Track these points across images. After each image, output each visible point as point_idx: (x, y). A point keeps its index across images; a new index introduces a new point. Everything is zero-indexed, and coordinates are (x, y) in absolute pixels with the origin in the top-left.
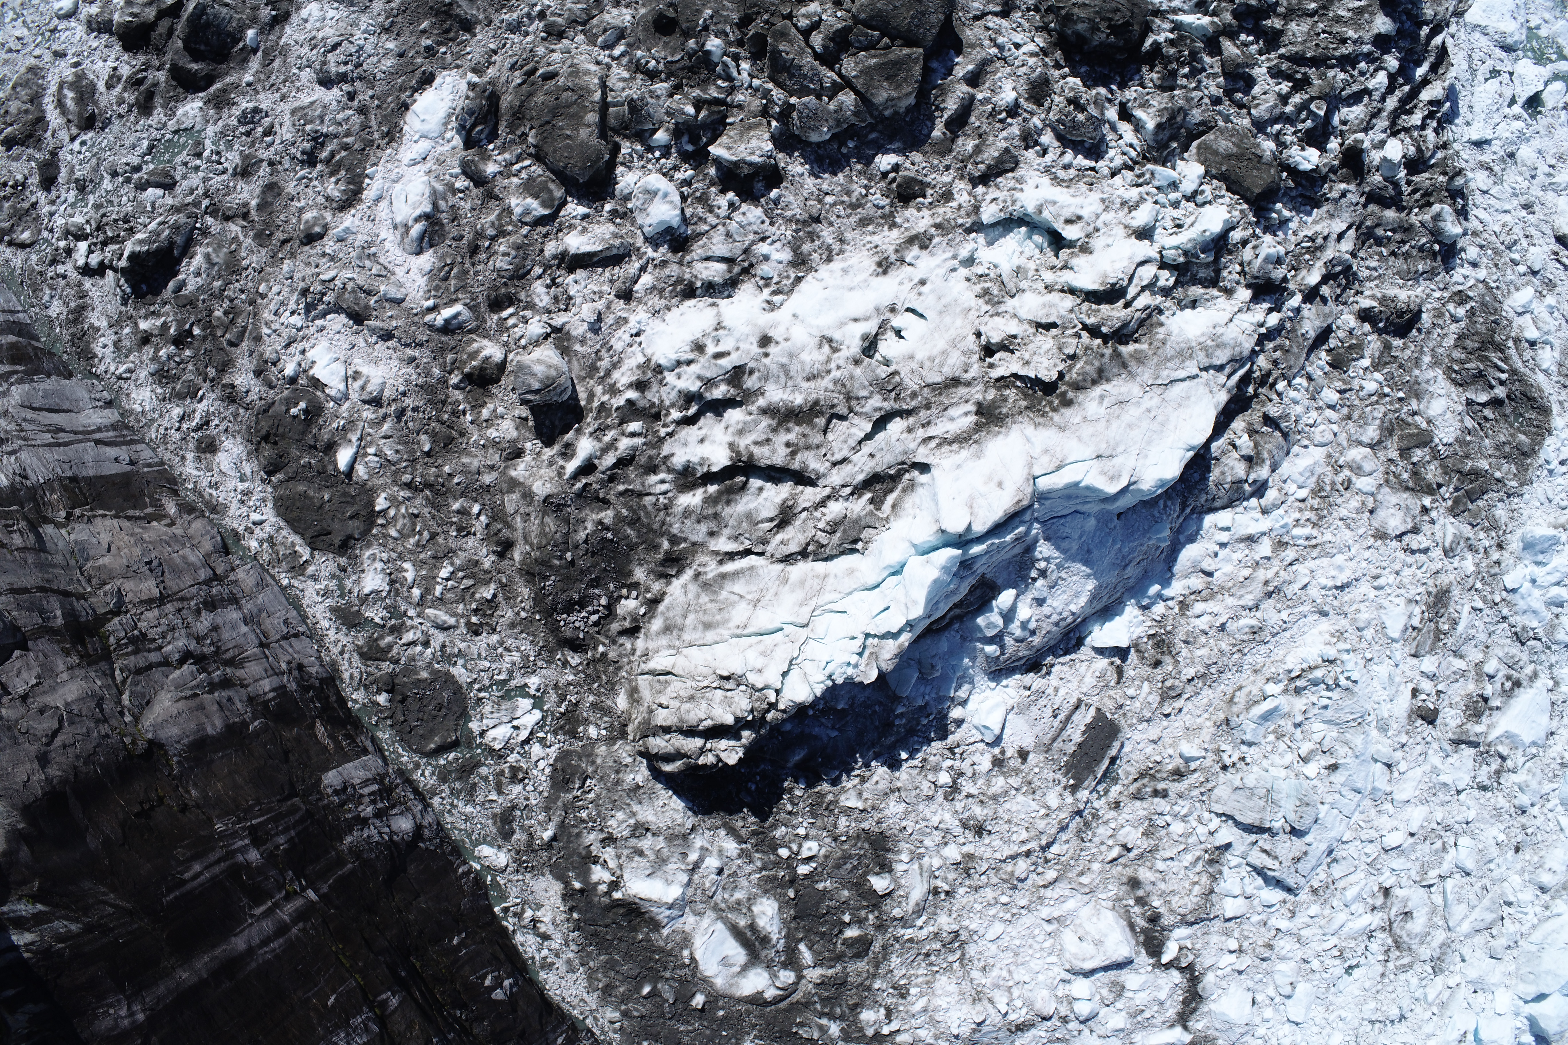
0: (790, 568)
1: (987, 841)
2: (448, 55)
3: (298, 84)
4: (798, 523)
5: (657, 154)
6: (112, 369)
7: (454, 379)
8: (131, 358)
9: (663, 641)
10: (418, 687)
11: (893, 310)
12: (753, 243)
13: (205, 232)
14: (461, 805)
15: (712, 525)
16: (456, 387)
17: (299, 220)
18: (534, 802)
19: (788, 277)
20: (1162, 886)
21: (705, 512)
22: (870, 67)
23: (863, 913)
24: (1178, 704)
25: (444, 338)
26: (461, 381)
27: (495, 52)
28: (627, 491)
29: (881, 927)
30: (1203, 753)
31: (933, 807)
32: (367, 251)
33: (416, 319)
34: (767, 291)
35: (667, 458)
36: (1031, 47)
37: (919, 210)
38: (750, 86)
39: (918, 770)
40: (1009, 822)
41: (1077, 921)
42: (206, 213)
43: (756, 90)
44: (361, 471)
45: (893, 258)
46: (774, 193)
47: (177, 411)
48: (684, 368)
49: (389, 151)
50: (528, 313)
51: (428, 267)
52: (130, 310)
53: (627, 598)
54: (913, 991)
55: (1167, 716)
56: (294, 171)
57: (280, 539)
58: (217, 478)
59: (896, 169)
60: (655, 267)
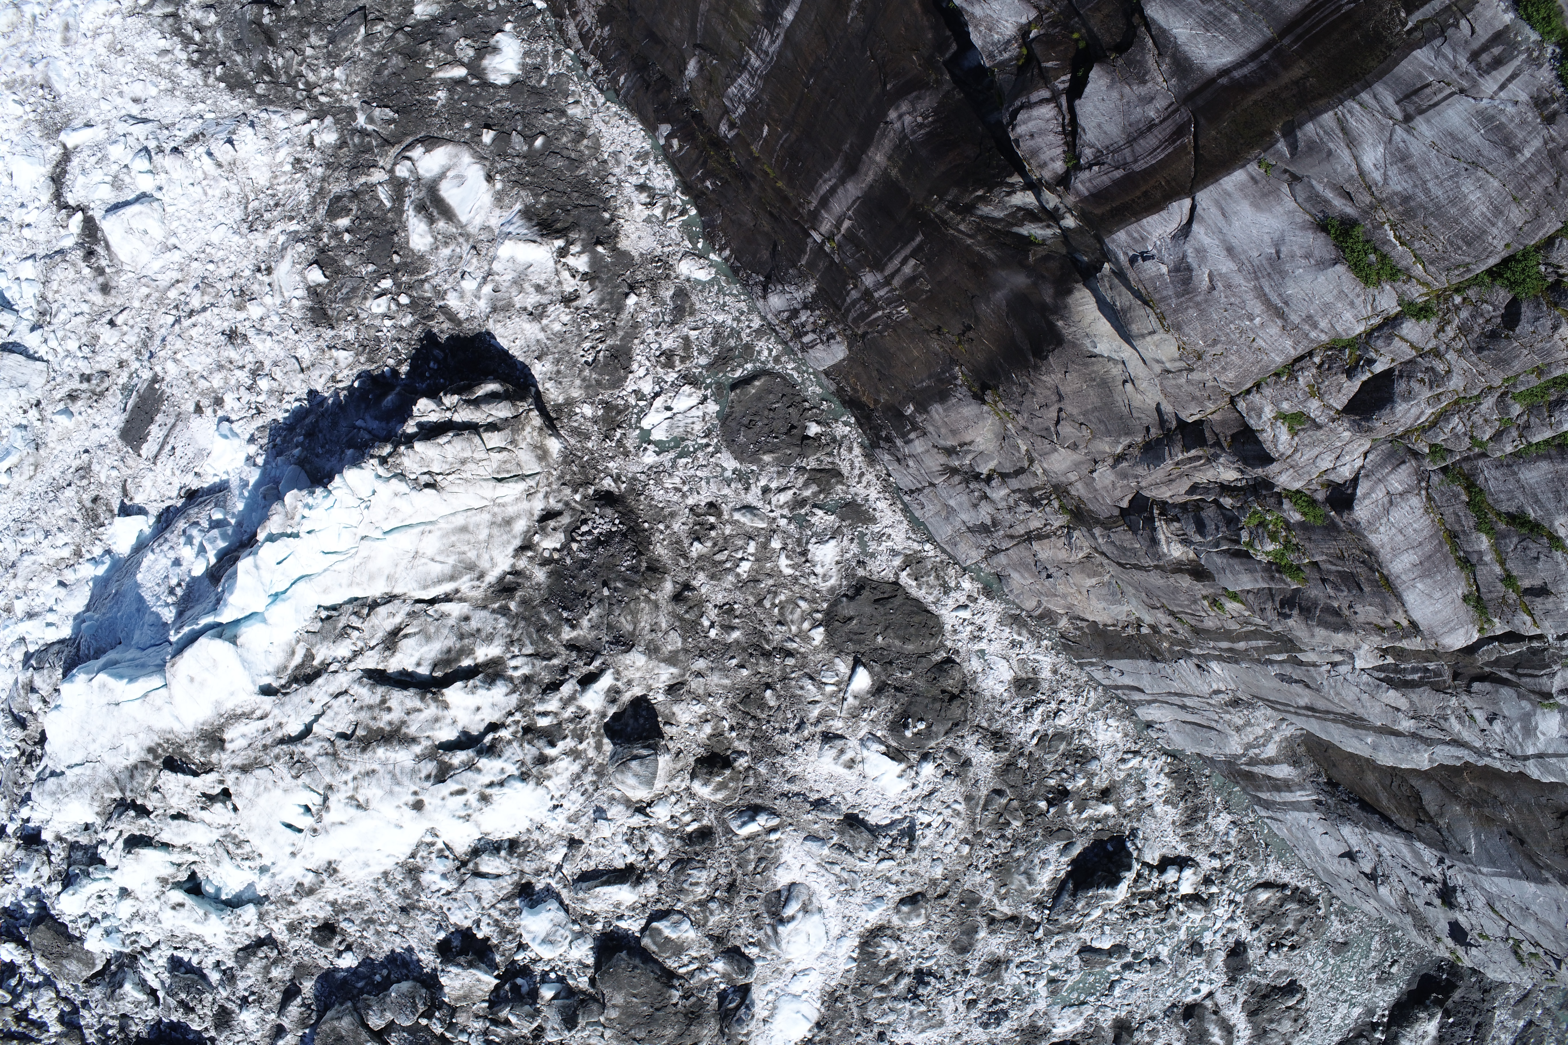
0: (387, 590)
1: (226, 324)
4: (380, 634)
5: (553, 975)
6: (1146, 762)
7: (742, 762)
8: (1122, 775)
9: (511, 511)
10: (774, 444)
11: (314, 832)
12: (457, 890)
13: (1039, 904)
14: (729, 322)
15: (466, 627)
16: (742, 754)
17: (928, 917)
18: (650, 331)
19: (423, 858)
20: (83, 288)
21: (472, 640)
23: (333, 243)
24: (77, 463)
25: (759, 801)
26: (735, 760)
28: (550, 659)
29: (318, 229)
30: (54, 418)
31: (272, 354)
32: (848, 887)
33: (789, 820)
34: (440, 845)
35: (513, 692)
37: (314, 917)
38: (468, 1036)
39: (286, 391)
40: (207, 345)
41: (151, 248)
42: (1039, 924)
43: (463, 1031)
44: (842, 667)
45: (325, 876)
46: (442, 935)
47: (1063, 721)
48: (496, 779)
49: (833, 983)
50: (670, 826)
51: (780, 871)
52: (1128, 825)
53: (555, 549)
54: (288, 168)
55: (86, 451)
56: (939, 966)
57: (936, 592)
58: (1013, 653)
59: (339, 954)
60: (547, 870)
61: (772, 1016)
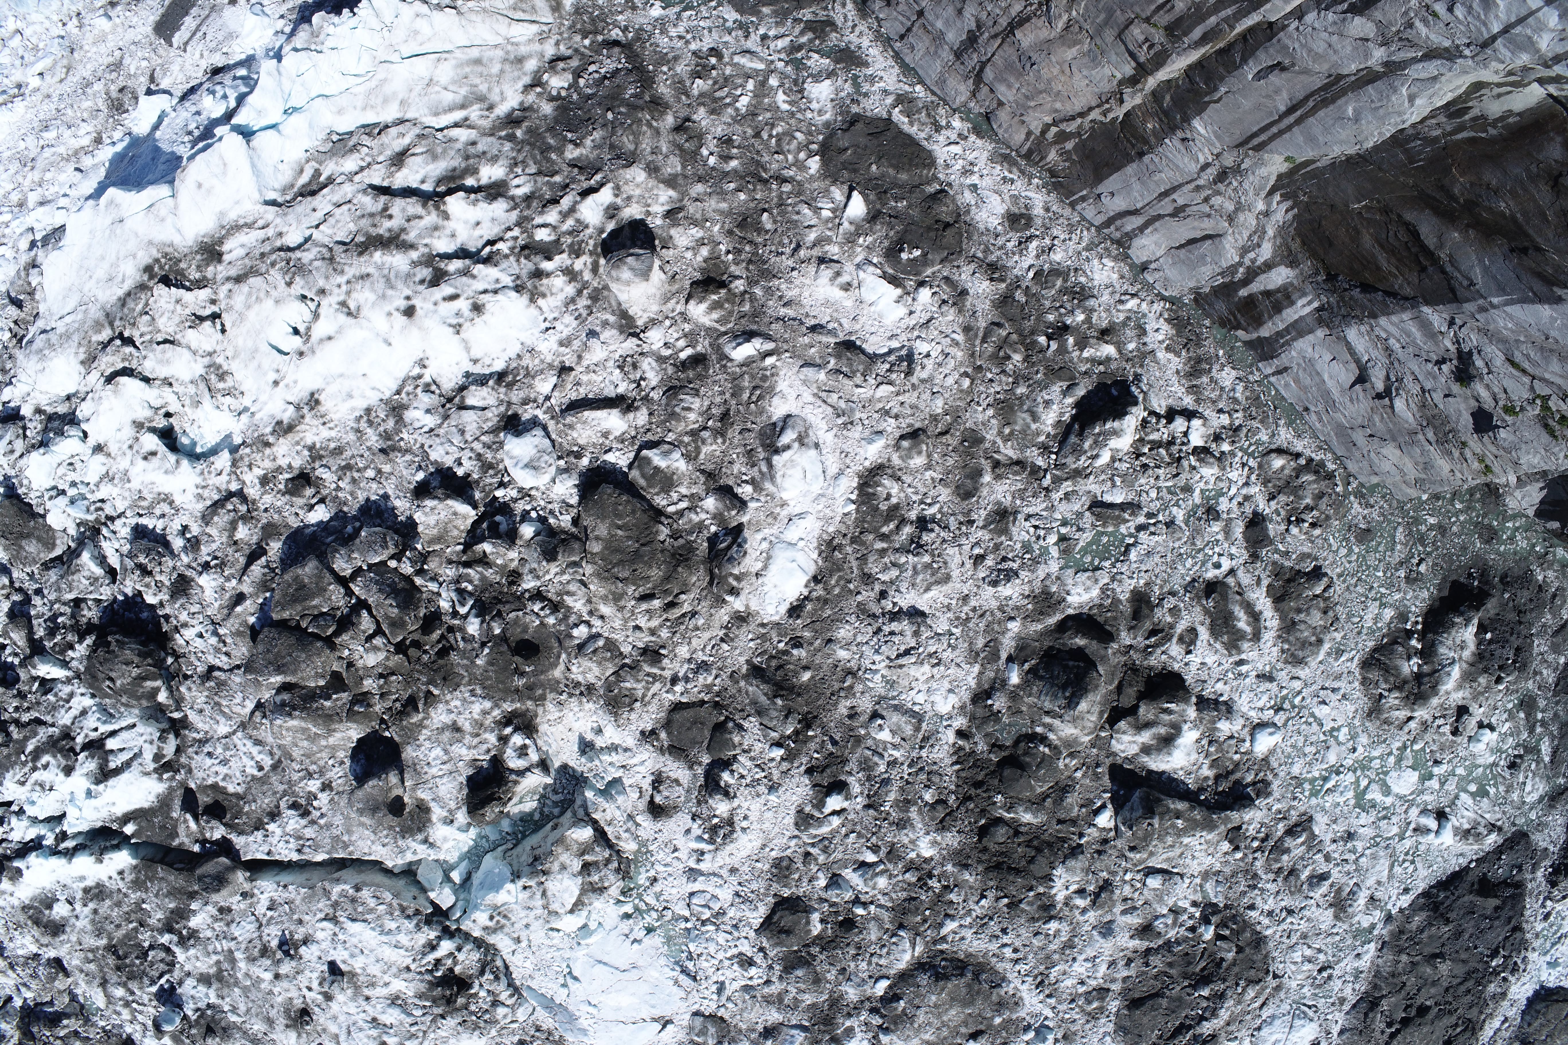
0: (399, 115)
2: (776, 639)
3: (950, 615)
4: (389, 153)
5: (534, 514)
6: (1144, 305)
7: (739, 285)
8: (1122, 317)
9: (523, 50)
11: (301, 354)
12: (440, 426)
13: (1045, 449)
15: (472, 150)
16: (738, 278)
17: (929, 456)
19: (408, 394)
21: (476, 160)
22: (318, 595)
24: (109, 60)
25: (754, 327)
26: (731, 282)
27: (722, 640)
28: (552, 176)
30: (93, 22)
32: (846, 419)
33: (784, 347)
34: (427, 379)
35: (514, 208)
36: (189, 633)
37: (290, 466)
38: (441, 584)
42: (1046, 471)
43: (434, 579)
44: (838, 194)
45: (305, 410)
46: (420, 476)
47: (1058, 257)
48: (490, 288)
49: (831, 529)
50: (664, 353)
51: (776, 401)
52: (1131, 370)
53: (563, 87)
56: (943, 514)
57: (927, 130)
58: (1005, 188)
59: (311, 507)
60: (535, 401)
61: (765, 567)
